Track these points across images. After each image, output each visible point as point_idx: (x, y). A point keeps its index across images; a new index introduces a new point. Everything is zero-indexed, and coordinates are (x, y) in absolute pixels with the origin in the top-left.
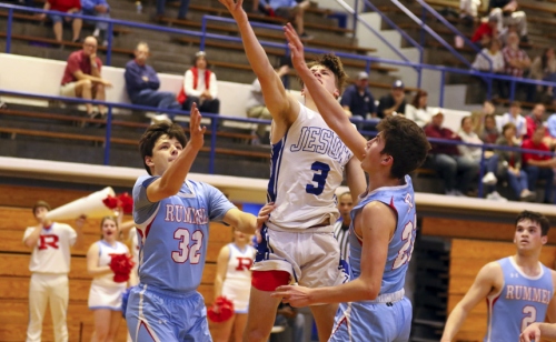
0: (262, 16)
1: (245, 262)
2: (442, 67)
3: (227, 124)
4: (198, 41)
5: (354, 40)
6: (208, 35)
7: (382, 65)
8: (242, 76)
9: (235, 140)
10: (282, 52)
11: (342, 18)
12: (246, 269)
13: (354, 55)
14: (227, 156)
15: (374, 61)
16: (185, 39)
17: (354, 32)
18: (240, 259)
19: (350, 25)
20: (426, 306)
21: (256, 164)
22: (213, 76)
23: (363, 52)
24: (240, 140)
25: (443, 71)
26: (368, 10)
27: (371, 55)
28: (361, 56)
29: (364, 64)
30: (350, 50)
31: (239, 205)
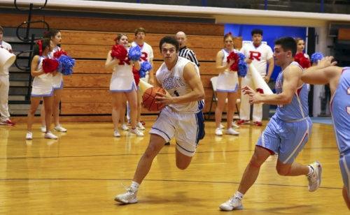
31: (222, 25)
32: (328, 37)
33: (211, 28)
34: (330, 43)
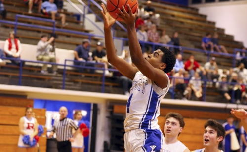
0: (42, 15)
1: (31, 125)
2: (122, 38)
3: (27, 63)
4: (13, 26)
5: (83, 26)
6: (19, 23)
7: (96, 38)
8: (34, 42)
9: (30, 71)
10: (51, 31)
11: (78, 16)
12: (31, 128)
13: (83, 33)
14: (27, 78)
15: (92, 36)
16: (8, 25)
17: (83, 22)
18: (28, 124)
19: (81, 19)
20: (116, 144)
21: (40, 82)
22: (19, 42)
23: (87, 31)
24: (33, 71)
25: (123, 40)
26: (90, 13)
27: (91, 33)
28: (86, 33)
29: (88, 37)
30: (82, 30)
31: (32, 100)
32: (106, 111)
33: (24, 102)
34: (108, 115)
